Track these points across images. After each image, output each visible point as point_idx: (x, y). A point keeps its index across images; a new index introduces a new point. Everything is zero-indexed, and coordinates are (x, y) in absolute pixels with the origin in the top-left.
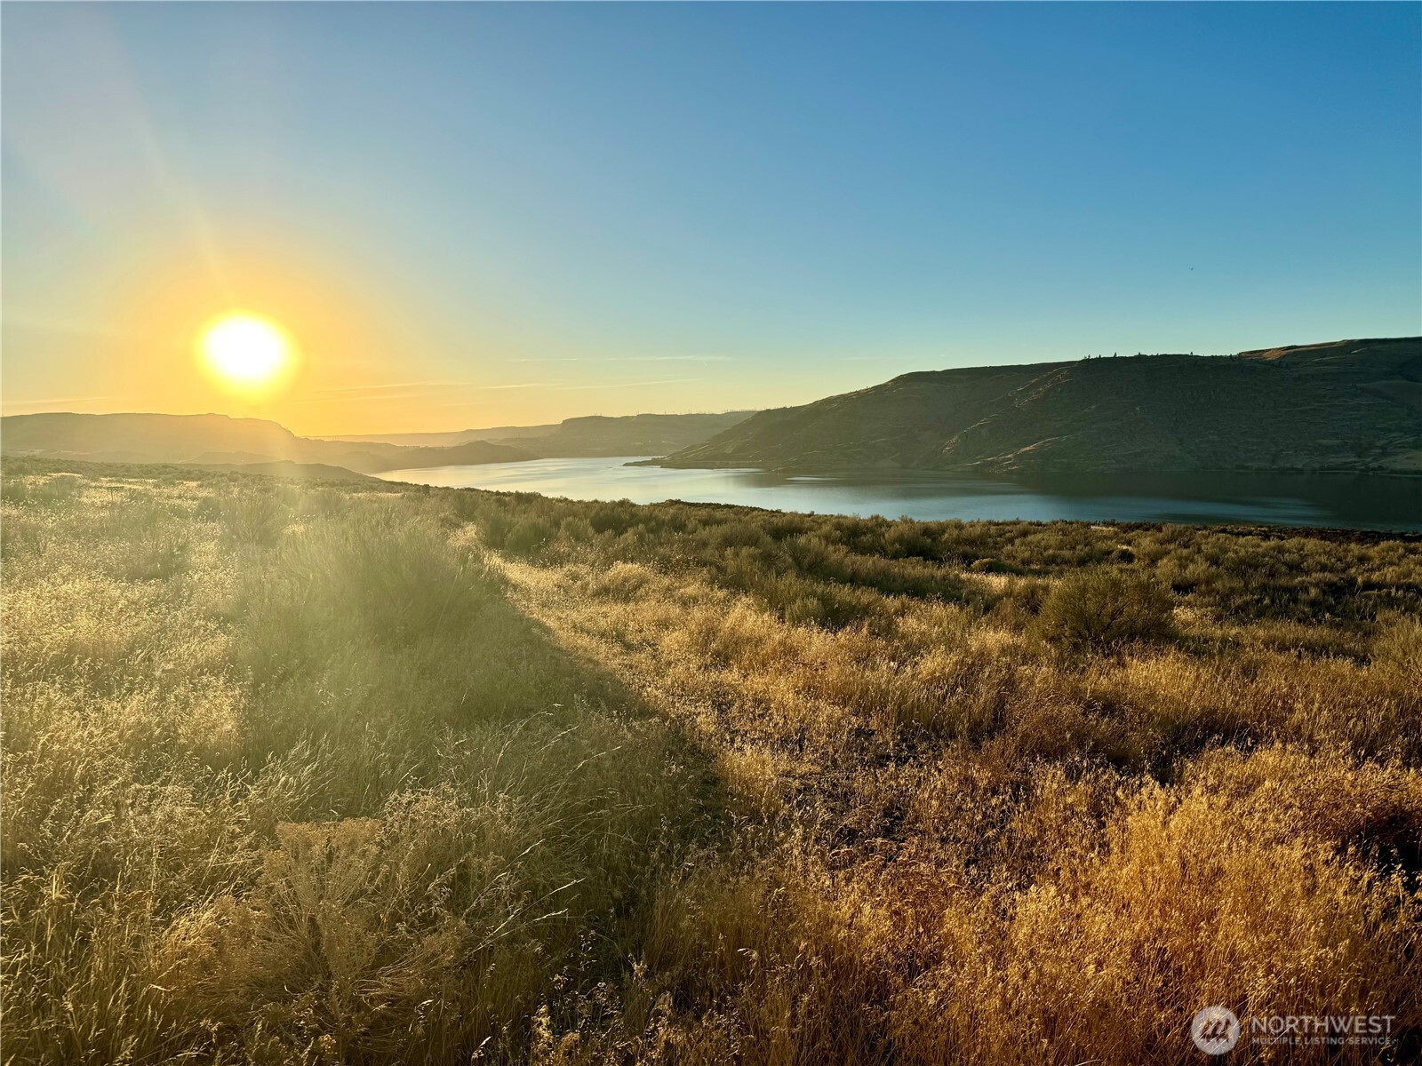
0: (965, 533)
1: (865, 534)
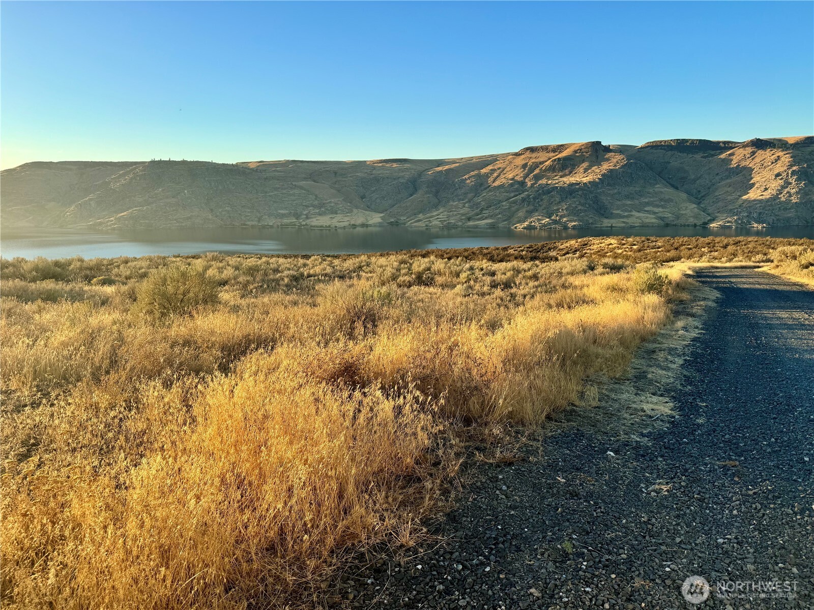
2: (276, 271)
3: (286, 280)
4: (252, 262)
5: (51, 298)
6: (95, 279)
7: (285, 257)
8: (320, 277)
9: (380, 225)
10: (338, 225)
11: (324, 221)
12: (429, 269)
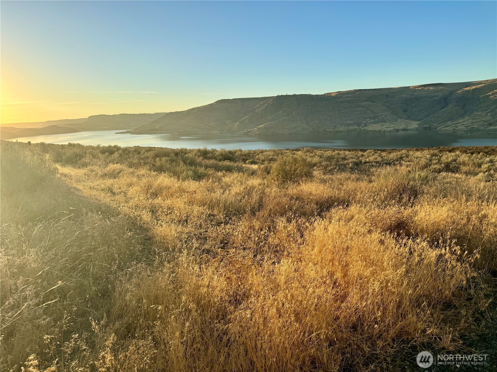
0: (243, 153)
1: (209, 154)
2: (344, 159)
3: (351, 165)
4: (329, 153)
5: (229, 170)
6: (248, 161)
7: (349, 150)
8: (373, 163)
9: (417, 129)
10: (386, 129)
11: (376, 127)
12: (455, 161)
